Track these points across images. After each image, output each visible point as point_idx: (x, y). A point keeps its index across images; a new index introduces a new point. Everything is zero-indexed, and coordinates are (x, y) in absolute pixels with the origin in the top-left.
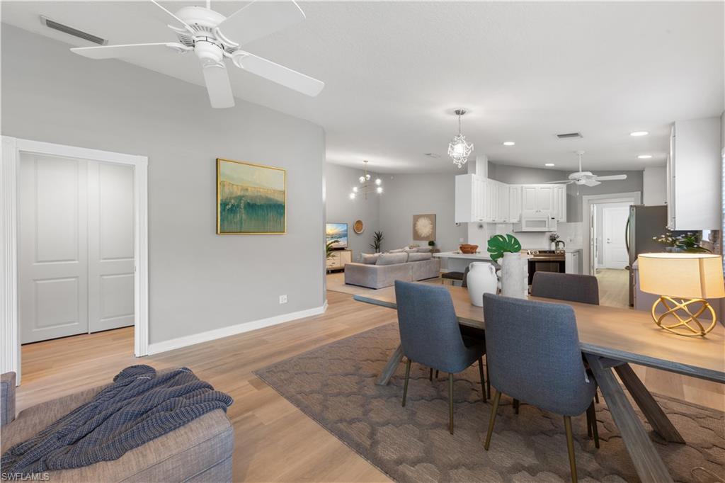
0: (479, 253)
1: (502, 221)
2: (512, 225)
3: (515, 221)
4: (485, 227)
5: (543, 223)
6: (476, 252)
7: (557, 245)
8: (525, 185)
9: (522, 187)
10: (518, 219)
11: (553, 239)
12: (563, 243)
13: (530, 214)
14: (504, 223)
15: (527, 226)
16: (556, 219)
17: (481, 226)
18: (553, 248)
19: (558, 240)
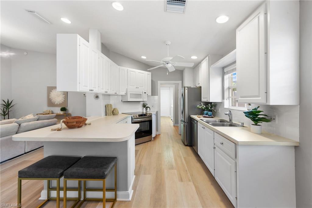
0: (90, 124)
1: (113, 93)
2: (121, 96)
3: (123, 93)
4: (101, 97)
5: (139, 95)
6: (86, 125)
7: (146, 109)
8: (129, 69)
9: (128, 70)
10: (125, 93)
11: (144, 106)
12: (150, 108)
13: (132, 89)
14: (116, 94)
15: (131, 98)
16: (146, 94)
17: (97, 97)
18: (145, 111)
19: (147, 106)
